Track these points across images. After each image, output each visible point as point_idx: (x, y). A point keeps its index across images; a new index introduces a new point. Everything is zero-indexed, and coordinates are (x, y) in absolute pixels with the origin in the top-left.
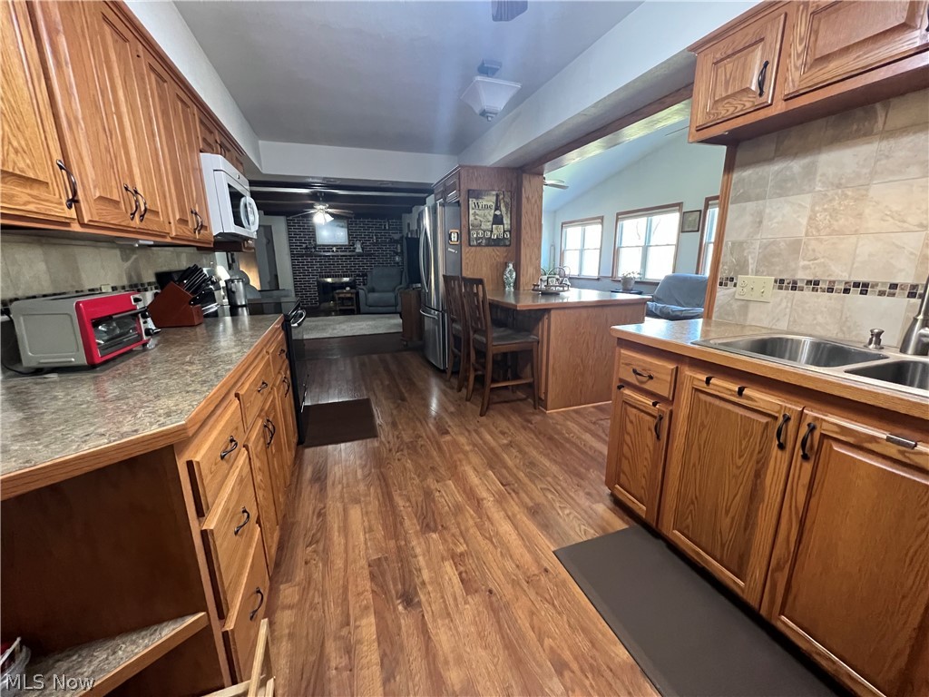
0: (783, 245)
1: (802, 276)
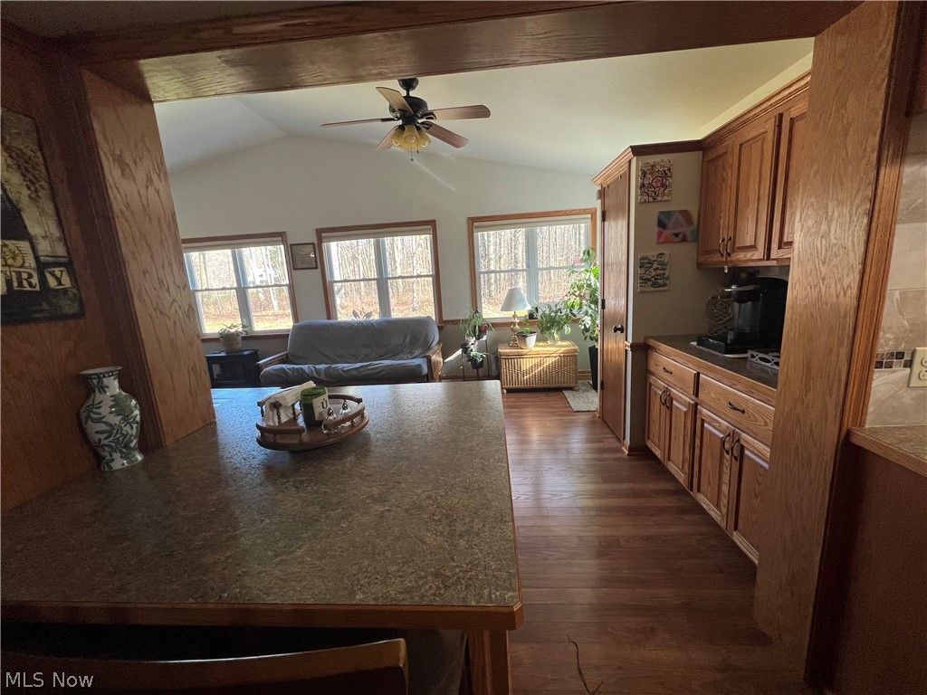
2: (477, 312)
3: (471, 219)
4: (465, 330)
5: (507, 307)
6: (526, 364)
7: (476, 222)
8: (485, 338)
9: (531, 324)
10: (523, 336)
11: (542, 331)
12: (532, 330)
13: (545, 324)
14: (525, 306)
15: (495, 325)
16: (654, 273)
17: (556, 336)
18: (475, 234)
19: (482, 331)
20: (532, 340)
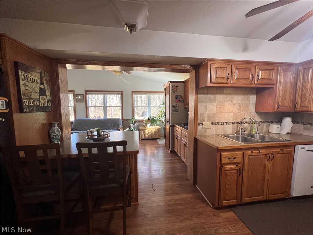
0: (212, 114)
1: (217, 121)
2: (133, 117)
3: (133, 91)
4: (130, 122)
5: (142, 116)
6: (147, 132)
7: (134, 92)
8: (135, 125)
9: (149, 121)
10: (146, 124)
11: (151, 123)
12: (149, 122)
13: (152, 121)
14: (147, 116)
15: (138, 121)
16: (175, 109)
17: (155, 124)
18: (134, 96)
19: (135, 122)
20: (148, 125)
